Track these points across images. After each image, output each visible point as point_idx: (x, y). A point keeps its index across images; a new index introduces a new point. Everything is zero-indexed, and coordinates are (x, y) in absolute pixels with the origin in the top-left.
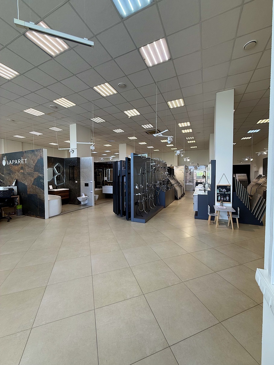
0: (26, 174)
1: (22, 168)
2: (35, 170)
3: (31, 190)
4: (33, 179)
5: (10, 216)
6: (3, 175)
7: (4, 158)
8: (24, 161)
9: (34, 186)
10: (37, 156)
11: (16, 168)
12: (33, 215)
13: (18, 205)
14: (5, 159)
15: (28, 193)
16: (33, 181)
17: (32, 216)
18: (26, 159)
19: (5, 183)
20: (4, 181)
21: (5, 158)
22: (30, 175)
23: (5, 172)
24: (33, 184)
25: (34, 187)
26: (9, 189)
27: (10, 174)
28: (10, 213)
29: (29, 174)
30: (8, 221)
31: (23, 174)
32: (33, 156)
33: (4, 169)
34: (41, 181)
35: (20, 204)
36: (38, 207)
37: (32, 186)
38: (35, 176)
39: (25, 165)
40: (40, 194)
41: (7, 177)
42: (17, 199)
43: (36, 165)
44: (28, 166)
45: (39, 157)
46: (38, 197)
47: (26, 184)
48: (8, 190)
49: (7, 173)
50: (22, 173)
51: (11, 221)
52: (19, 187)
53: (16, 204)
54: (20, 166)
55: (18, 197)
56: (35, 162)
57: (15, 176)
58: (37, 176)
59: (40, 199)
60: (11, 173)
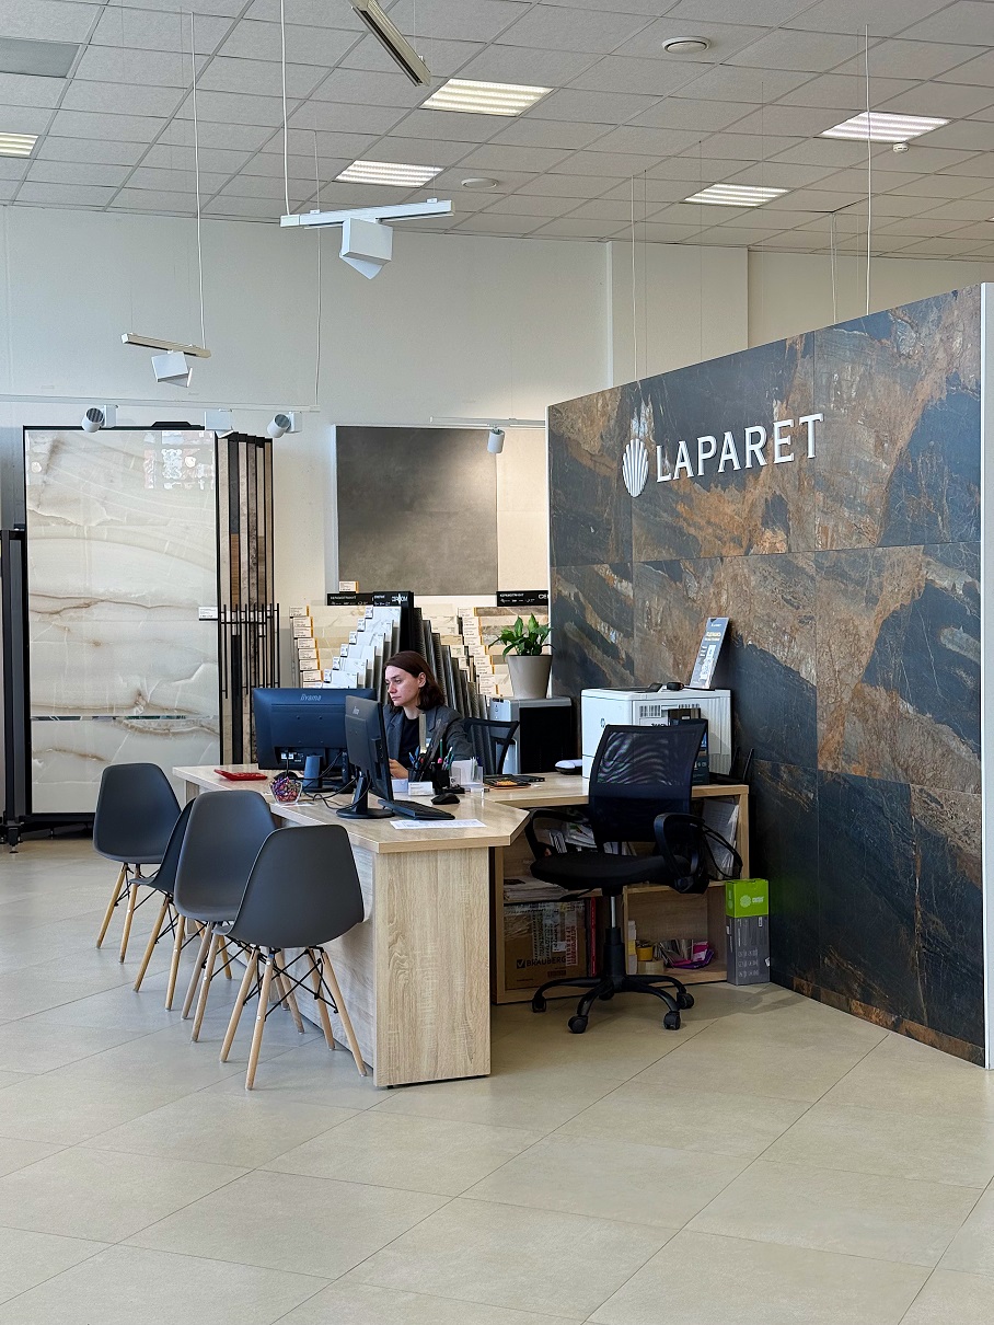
0: (812, 571)
1: (776, 512)
2: (896, 530)
3: (854, 732)
4: (868, 625)
5: (685, 976)
6: (625, 587)
7: (634, 423)
8: (799, 436)
9: (880, 696)
10: (912, 378)
11: (729, 507)
12: (867, 999)
13: (736, 875)
14: (644, 429)
15: (825, 764)
16: (868, 647)
17: (855, 1004)
18: (810, 419)
19: (637, 658)
20: (628, 635)
21: (641, 426)
22: (843, 575)
23: (638, 557)
24: (870, 675)
25: (875, 709)
26: (672, 714)
27: (673, 571)
28: (674, 945)
29: (835, 572)
30: (673, 1024)
31: (785, 566)
32: (880, 379)
33: (636, 531)
34: (952, 638)
35: (754, 874)
36: (911, 920)
37: (857, 695)
38: (896, 594)
39: (805, 475)
40: (936, 780)
41: (656, 604)
42: (733, 819)
43: (904, 479)
44: (827, 486)
45: (930, 387)
46: (918, 811)
47: (808, 671)
48: (664, 721)
49: (657, 564)
50: (771, 558)
51: (692, 1025)
52: (748, 698)
53: (725, 862)
54: (758, 492)
55: (734, 799)
56: (893, 442)
57: (718, 595)
58: (906, 584)
59: (932, 841)
60: (686, 565)
